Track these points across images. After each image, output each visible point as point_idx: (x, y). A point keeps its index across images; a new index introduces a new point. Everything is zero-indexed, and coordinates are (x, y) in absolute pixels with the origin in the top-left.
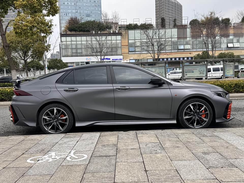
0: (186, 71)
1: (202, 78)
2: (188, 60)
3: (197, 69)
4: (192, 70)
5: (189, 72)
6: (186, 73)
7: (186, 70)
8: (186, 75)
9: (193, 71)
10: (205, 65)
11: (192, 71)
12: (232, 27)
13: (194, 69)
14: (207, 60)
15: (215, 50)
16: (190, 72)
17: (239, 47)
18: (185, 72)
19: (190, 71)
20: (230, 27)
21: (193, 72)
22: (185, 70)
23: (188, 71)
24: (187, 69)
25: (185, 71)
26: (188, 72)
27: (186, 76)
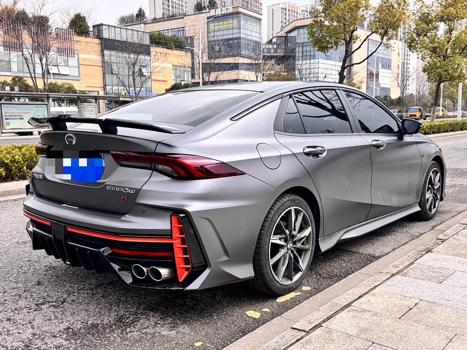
0: (6, 116)
1: (32, 132)
2: (12, 92)
3: (29, 113)
4: (19, 114)
5: (13, 119)
6: (7, 121)
7: (7, 114)
8: (8, 124)
9: (22, 117)
10: (46, 106)
11: (20, 116)
12: (54, 35)
13: (23, 113)
14: (47, 95)
15: (47, 78)
16: (15, 119)
17: (68, 75)
18: (4, 118)
19: (15, 116)
20: (50, 33)
21: (23, 119)
22: (5, 113)
23: (11, 116)
24: (8, 112)
25: (4, 115)
26: (11, 119)
27: (8, 127)
